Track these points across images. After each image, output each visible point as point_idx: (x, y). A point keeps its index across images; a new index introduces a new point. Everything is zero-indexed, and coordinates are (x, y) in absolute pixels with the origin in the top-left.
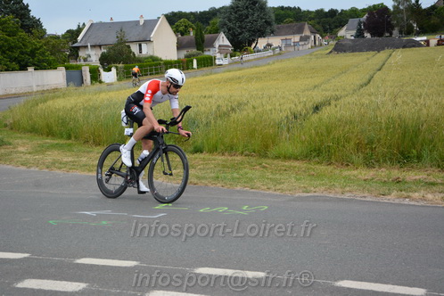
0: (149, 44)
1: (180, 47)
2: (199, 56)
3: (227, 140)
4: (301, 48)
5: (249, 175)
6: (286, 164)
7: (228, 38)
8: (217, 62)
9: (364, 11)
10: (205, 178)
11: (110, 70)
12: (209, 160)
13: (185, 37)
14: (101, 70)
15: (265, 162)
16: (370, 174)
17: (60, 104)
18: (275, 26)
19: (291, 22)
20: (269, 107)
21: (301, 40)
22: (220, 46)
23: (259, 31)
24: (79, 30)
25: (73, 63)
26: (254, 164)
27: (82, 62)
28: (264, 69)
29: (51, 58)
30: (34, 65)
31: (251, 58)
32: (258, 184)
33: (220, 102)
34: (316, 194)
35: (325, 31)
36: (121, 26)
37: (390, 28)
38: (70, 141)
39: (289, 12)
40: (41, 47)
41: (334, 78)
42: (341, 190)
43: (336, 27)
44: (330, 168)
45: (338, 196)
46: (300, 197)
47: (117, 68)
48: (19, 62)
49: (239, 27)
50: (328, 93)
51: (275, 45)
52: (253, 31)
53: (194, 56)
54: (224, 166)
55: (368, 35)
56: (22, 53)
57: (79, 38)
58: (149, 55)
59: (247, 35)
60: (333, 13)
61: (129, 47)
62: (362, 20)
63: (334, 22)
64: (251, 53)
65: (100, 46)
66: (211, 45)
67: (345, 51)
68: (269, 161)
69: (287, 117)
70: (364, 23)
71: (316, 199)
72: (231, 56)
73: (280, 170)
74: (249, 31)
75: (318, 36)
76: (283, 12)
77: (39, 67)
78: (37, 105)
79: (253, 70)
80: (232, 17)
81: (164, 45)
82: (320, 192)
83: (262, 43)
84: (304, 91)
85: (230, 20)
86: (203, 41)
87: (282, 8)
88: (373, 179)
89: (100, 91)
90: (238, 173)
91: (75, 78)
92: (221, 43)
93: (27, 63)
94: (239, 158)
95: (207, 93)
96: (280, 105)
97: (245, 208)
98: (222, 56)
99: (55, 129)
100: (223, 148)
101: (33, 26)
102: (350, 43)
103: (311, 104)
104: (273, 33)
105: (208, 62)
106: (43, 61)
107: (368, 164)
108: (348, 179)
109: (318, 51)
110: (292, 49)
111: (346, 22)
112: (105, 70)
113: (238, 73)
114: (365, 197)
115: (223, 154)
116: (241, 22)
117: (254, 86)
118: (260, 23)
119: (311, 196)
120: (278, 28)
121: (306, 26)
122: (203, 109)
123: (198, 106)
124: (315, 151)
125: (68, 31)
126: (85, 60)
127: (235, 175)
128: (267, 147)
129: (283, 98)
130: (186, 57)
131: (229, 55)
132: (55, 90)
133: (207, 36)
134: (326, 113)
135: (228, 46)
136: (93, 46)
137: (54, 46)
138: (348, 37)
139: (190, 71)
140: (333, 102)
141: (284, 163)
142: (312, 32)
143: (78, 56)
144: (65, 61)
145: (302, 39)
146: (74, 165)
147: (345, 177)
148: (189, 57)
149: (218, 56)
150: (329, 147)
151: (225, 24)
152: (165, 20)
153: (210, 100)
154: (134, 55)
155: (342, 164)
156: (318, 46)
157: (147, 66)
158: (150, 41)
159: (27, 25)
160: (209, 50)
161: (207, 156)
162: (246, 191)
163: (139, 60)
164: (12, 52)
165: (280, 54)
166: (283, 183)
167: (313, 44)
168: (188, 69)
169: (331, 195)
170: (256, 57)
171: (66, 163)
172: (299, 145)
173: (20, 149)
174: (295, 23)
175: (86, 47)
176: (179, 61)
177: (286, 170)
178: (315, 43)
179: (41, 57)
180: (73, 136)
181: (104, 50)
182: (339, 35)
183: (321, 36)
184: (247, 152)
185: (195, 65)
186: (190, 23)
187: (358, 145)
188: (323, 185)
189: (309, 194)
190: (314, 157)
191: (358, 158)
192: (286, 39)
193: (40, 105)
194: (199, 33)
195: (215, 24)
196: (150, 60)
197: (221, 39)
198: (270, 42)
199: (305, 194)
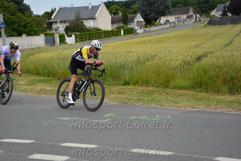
0: (95, 20)
1: (113, 22)
2: (125, 28)
3: (144, 77)
4: (187, 23)
5: (158, 98)
6: (181, 92)
7: (142, 17)
10: (131, 100)
11: (70, 36)
12: (134, 89)
13: (116, 16)
14: (66, 36)
15: (167, 91)
16: (233, 98)
17: (43, 56)
18: (171, 9)
19: (181, 6)
20: (169, 58)
21: (187, 18)
22: (137, 22)
23: (161, 12)
24: (52, 12)
26: (161, 92)
27: (54, 32)
28: (165, 35)
29: (36, 29)
30: (26, 33)
31: (156, 29)
32: (164, 103)
33: (139, 55)
34: (199, 109)
35: (203, 12)
36: (78, 9)
38: (49, 78)
39: (180, 1)
40: (30, 22)
41: (208, 41)
42: (215, 107)
43: (210, 10)
44: (207, 95)
45: (213, 111)
46: (190, 112)
47: (75, 35)
48: (17, 31)
49: (149, 10)
50: (205, 50)
51: (171, 21)
52: (158, 12)
53: (121, 27)
54: (143, 93)
55: (230, 14)
56: (19, 26)
57: (53, 17)
58: (94, 27)
59: (154, 14)
61: (82, 22)
62: (226, 5)
63: (208, 7)
64: (157, 26)
66: (132, 21)
67: (215, 25)
68: (170, 90)
69: (181, 64)
70: (227, 7)
71: (199, 112)
73: (177, 95)
74: (155, 12)
75: (198, 15)
76: (176, 1)
77: (29, 34)
78: (29, 57)
80: (145, 4)
81: (104, 21)
82: (202, 108)
83: (163, 20)
84: (190, 48)
85: (143, 6)
86: (127, 19)
88: (234, 101)
89: (66, 49)
90: (151, 97)
91: (51, 41)
92: (138, 20)
93: (22, 32)
94: (151, 88)
95: (131, 50)
96: (176, 57)
97: (157, 116)
98: (139, 28)
99: (41, 71)
100: (141, 82)
101: (25, 10)
102: (218, 19)
103: (195, 56)
104: (170, 14)
105: (130, 32)
106: (31, 31)
107: (231, 92)
108: (219, 101)
109: (198, 25)
110: (182, 23)
111: (216, 6)
112: (68, 36)
113: (148, 38)
114: (230, 111)
115: (142, 86)
116: (150, 7)
117: (161, 45)
118: (162, 7)
119: (196, 111)
120: (173, 11)
121: (191, 9)
122: (129, 59)
123: (126, 57)
124: (198, 84)
125: (45, 13)
126: (56, 30)
127: (150, 98)
128: (168, 82)
129: (178, 53)
130: (117, 28)
132: (39, 48)
133: (129, 16)
134: (204, 61)
135: (142, 22)
136: (61, 22)
137: (37, 22)
138: (217, 15)
139: (119, 37)
140: (209, 55)
141: (179, 91)
142: (194, 13)
143: (52, 27)
144: (44, 31)
145: (188, 17)
147: (217, 100)
148: (119, 28)
149: (136, 27)
150: (206, 81)
151: (140, 8)
152: (104, 6)
153: (133, 54)
154: (86, 27)
155: (215, 92)
156: (198, 22)
157: (93, 34)
158: (95, 18)
159: (22, 9)
160: (131, 24)
161: (132, 87)
162: (157, 107)
163: (89, 30)
164: (13, 25)
165: (174, 26)
166: (179, 103)
167: (195, 20)
168: (118, 36)
169: (209, 110)
170: (159, 28)
171: (49, 91)
172: (188, 81)
173: (21, 82)
174: (183, 8)
175: (57, 22)
176: (112, 31)
177: (180, 96)
178: (196, 20)
179: (30, 28)
180: (51, 75)
181: (67, 24)
182: (211, 14)
183: (200, 15)
184: (156, 85)
185: (122, 33)
186: (119, 8)
187: (224, 80)
188: (203, 104)
189: (195, 109)
190: (198, 88)
191: (224, 89)
192: (178, 17)
193: (31, 57)
194: (125, 14)
195: (134, 8)
196: (95, 30)
197: (138, 17)
198: (168, 19)
199: (193, 109)
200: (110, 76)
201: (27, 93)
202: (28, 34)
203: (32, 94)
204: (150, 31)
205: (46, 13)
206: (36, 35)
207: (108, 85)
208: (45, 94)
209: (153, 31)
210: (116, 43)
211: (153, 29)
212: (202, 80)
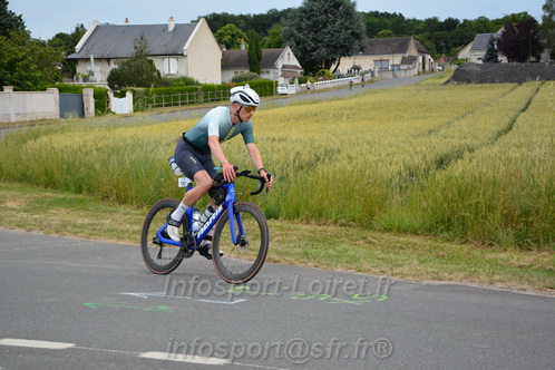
0: (181, 59)
1: (226, 65)
2: (253, 81)
3: (312, 202)
4: (403, 74)
5: (350, 253)
6: (401, 239)
7: (296, 55)
8: (280, 90)
9: (498, 23)
10: (287, 254)
11: (123, 95)
12: (289, 229)
13: (232, 50)
14: (111, 95)
15: (370, 235)
16: (526, 258)
17: (59, 141)
18: (366, 40)
19: (389, 35)
20: (372, 158)
21: (402, 63)
22: (284, 67)
23: (342, 47)
25: (68, 83)
26: (355, 237)
27: (81, 82)
28: (351, 102)
29: (38, 74)
30: (12, 83)
31: (329, 86)
32: (366, 266)
33: (299, 148)
34: (452, 283)
35: (439, 50)
36: (143, 32)
37: (537, 50)
38: (81, 196)
39: (386, 20)
40: (24, 57)
41: (456, 119)
42: (487, 279)
43: (456, 45)
44: (466, 248)
45: (485, 286)
46: (429, 286)
47: (134, 93)
49: (313, 39)
50: (455, 142)
51: (364, 69)
52: (334, 47)
53: (246, 79)
54: (312, 239)
55: (503, 59)
57: (78, 47)
58: (180, 76)
59: (323, 51)
60: (451, 23)
61: (151, 62)
62: (495, 35)
63: (452, 38)
64: (330, 78)
65: (108, 60)
66: (271, 64)
67: (469, 82)
68: (377, 235)
69: (400, 173)
70: (499, 41)
71: (453, 289)
72: (300, 83)
73: (394, 248)
74: (328, 46)
75: (428, 57)
76: (376, 20)
77: (21, 86)
79: (334, 103)
80: (303, 25)
81: (203, 62)
82: (458, 279)
83: (345, 64)
84: (416, 137)
85: (300, 29)
86: (260, 58)
87: (376, 14)
88: (532, 265)
90: (334, 249)
91: (72, 103)
92: (286, 63)
93: (2, 80)
94: (331, 229)
95: (276, 135)
96: (388, 155)
98: (287, 81)
99: (58, 176)
100: (307, 213)
101: (11, 26)
102: (478, 69)
103: (432, 156)
104: (363, 50)
105: (266, 90)
106: (27, 78)
107: (522, 244)
108: (495, 264)
109: (428, 80)
110: (390, 75)
111: (471, 39)
112: (116, 95)
113: (313, 108)
114: (525, 290)
115: (308, 223)
116: (316, 32)
117: (344, 126)
118: (344, 34)
119: (446, 285)
121: (412, 42)
122: (275, 156)
124: (443, 222)
125: (57, 36)
126: (86, 79)
127: (331, 251)
128: (372, 215)
130: (235, 80)
131: (297, 80)
133: (265, 51)
134: (457, 169)
135: (295, 67)
136: (98, 60)
137: (41, 57)
138: (474, 59)
140: (467, 155)
141: (398, 238)
142: (419, 51)
143: (75, 72)
144: (56, 79)
145: (404, 61)
146: (94, 230)
147: (489, 261)
148: (239, 81)
149: (281, 81)
150: (463, 217)
151: (292, 35)
152: (206, 25)
153: (283, 143)
154: (159, 74)
155: (483, 243)
156: (429, 72)
157: (178, 91)
158: (182, 55)
159: (2, 24)
160: (268, 72)
161: (285, 224)
162: (352, 275)
163: (166, 83)
165: (371, 82)
166: (402, 265)
167: (421, 69)
169: (474, 285)
170: (336, 84)
171: (82, 226)
172: (419, 213)
173: (10, 204)
174: (394, 38)
175: (88, 60)
176: (223, 87)
177: (401, 248)
178: (424, 68)
179: (23, 73)
180: (85, 188)
181: (113, 66)
182: (460, 57)
183: (433, 57)
184: (343, 221)
186: (240, 31)
187: (506, 216)
188: (460, 270)
189: (442, 283)
190: (442, 231)
191: (507, 235)
192: (381, 60)
193: (30, 143)
194: (254, 47)
195: (277, 34)
196: (182, 83)
197: (286, 56)
198: (357, 64)
199: (437, 282)
201: (30, 230)
202: (18, 85)
203: (41, 233)
204: (314, 92)
205: (61, 36)
206: (37, 90)
208: (76, 233)
209: (321, 91)
211: (323, 87)
212: (454, 213)
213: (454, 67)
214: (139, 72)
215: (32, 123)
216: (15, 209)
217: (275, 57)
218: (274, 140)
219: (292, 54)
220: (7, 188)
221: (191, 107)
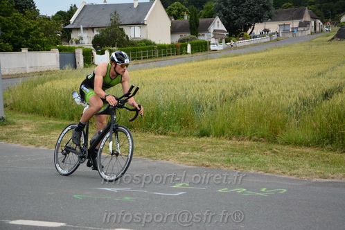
0: (143, 27)
1: (174, 31)
2: (193, 41)
3: (234, 125)
4: (300, 34)
5: (262, 160)
6: (297, 150)
7: (223, 23)
8: (212, 47)
10: (215, 161)
11: (103, 53)
12: (217, 144)
13: (178, 20)
14: (95, 53)
15: (275, 147)
17: (59, 85)
18: (273, 11)
19: (290, 6)
20: (276, 93)
21: (300, 26)
22: (215, 31)
23: (256, 16)
24: (73, 10)
25: (65, 45)
26: (264, 149)
27: (74, 45)
28: (263, 55)
29: (45, 39)
30: (27, 46)
31: (246, 44)
32: (272, 168)
33: (224, 87)
34: (334, 180)
35: (327, 16)
36: (115, 9)
40: (35, 28)
41: (339, 65)
43: (339, 12)
46: (317, 183)
47: (110, 51)
48: (13, 43)
49: (236, 11)
50: (337, 81)
51: (272, 31)
52: (250, 16)
53: (188, 40)
54: (233, 150)
56: (16, 34)
57: (72, 20)
58: (142, 39)
59: (243, 19)
61: (122, 29)
63: (337, 7)
64: (247, 38)
66: (206, 29)
68: (280, 147)
69: (296, 103)
71: (335, 185)
72: (226, 42)
73: (292, 156)
74: (246, 16)
75: (318, 21)
77: (33, 48)
78: (36, 86)
79: (250, 55)
82: (338, 178)
83: (258, 28)
85: (226, 4)
86: (197, 25)
90: (249, 157)
91: (68, 59)
92: (216, 28)
93: (20, 44)
94: (247, 143)
95: (208, 78)
96: (287, 91)
97: (263, 190)
98: (217, 41)
99: (57, 109)
100: (230, 132)
101: (27, 7)
103: (320, 91)
104: (271, 18)
105: (202, 47)
106: (37, 42)
109: (319, 38)
110: (290, 35)
112: (98, 53)
113: (235, 59)
115: (230, 139)
116: (237, 6)
117: (257, 71)
118: (257, 7)
119: (329, 182)
121: (307, 11)
122: (207, 93)
123: (202, 90)
124: (328, 137)
125: (59, 13)
126: (77, 42)
127: (246, 159)
128: (276, 133)
130: (180, 41)
131: (224, 40)
133: (201, 20)
134: (338, 99)
136: (86, 29)
137: (47, 28)
139: (183, 56)
141: (295, 149)
142: (311, 18)
143: (70, 38)
144: (57, 43)
145: (301, 25)
148: (183, 42)
149: (213, 41)
150: (343, 134)
151: (221, 9)
153: (213, 84)
154: (128, 38)
156: (319, 33)
157: (140, 49)
158: (143, 24)
159: (20, 6)
160: (204, 35)
161: (214, 140)
162: (261, 175)
163: (132, 44)
164: (6, 32)
165: (277, 40)
166: (298, 168)
167: (313, 30)
168: (181, 54)
170: (252, 43)
172: (310, 132)
173: (25, 129)
174: (294, 8)
175: (79, 29)
176: (172, 46)
177: (297, 156)
178: (315, 29)
179: (35, 38)
181: (96, 33)
182: (342, 20)
183: (322, 21)
184: (255, 137)
185: (189, 50)
186: (184, 7)
188: (340, 171)
189: (327, 180)
190: (327, 144)
192: (284, 25)
193: (39, 86)
194: (194, 17)
195: (210, 8)
196: (143, 43)
197: (216, 23)
198: (267, 28)
199: (323, 180)
200: (176, 122)
201: (38, 146)
202: (31, 47)
203: (46, 148)
204: (236, 48)
205: (60, 13)
206: (44, 50)
207: (173, 135)
209: (241, 47)
210: (180, 65)
211: (242, 44)
212: (336, 130)
213: (337, 29)
214: (114, 36)
215: (41, 73)
216: (28, 132)
217: (209, 24)
218: (207, 82)
219: (220, 22)
220: (23, 118)
221: (150, 60)
